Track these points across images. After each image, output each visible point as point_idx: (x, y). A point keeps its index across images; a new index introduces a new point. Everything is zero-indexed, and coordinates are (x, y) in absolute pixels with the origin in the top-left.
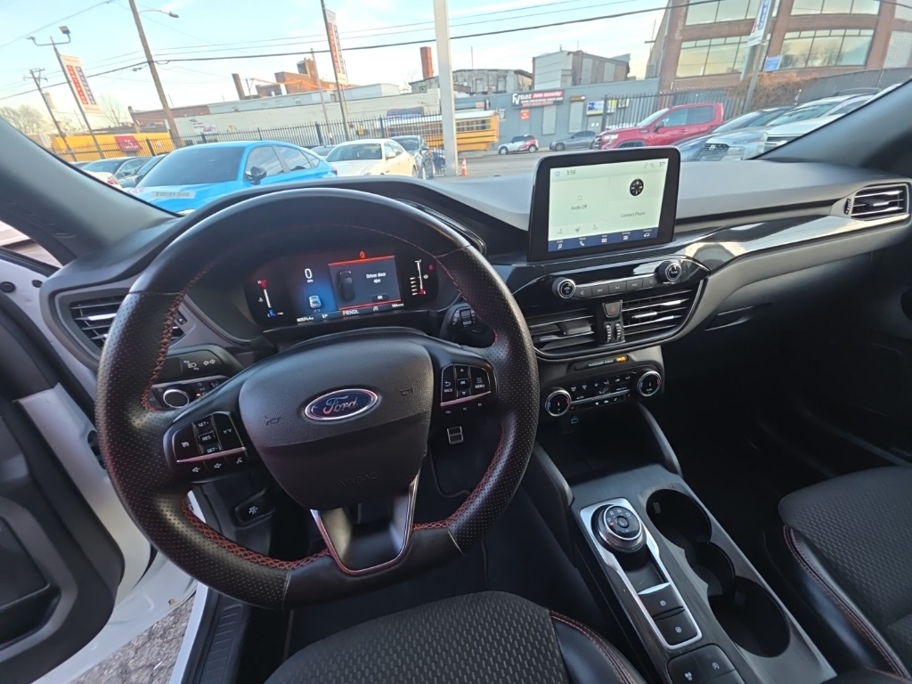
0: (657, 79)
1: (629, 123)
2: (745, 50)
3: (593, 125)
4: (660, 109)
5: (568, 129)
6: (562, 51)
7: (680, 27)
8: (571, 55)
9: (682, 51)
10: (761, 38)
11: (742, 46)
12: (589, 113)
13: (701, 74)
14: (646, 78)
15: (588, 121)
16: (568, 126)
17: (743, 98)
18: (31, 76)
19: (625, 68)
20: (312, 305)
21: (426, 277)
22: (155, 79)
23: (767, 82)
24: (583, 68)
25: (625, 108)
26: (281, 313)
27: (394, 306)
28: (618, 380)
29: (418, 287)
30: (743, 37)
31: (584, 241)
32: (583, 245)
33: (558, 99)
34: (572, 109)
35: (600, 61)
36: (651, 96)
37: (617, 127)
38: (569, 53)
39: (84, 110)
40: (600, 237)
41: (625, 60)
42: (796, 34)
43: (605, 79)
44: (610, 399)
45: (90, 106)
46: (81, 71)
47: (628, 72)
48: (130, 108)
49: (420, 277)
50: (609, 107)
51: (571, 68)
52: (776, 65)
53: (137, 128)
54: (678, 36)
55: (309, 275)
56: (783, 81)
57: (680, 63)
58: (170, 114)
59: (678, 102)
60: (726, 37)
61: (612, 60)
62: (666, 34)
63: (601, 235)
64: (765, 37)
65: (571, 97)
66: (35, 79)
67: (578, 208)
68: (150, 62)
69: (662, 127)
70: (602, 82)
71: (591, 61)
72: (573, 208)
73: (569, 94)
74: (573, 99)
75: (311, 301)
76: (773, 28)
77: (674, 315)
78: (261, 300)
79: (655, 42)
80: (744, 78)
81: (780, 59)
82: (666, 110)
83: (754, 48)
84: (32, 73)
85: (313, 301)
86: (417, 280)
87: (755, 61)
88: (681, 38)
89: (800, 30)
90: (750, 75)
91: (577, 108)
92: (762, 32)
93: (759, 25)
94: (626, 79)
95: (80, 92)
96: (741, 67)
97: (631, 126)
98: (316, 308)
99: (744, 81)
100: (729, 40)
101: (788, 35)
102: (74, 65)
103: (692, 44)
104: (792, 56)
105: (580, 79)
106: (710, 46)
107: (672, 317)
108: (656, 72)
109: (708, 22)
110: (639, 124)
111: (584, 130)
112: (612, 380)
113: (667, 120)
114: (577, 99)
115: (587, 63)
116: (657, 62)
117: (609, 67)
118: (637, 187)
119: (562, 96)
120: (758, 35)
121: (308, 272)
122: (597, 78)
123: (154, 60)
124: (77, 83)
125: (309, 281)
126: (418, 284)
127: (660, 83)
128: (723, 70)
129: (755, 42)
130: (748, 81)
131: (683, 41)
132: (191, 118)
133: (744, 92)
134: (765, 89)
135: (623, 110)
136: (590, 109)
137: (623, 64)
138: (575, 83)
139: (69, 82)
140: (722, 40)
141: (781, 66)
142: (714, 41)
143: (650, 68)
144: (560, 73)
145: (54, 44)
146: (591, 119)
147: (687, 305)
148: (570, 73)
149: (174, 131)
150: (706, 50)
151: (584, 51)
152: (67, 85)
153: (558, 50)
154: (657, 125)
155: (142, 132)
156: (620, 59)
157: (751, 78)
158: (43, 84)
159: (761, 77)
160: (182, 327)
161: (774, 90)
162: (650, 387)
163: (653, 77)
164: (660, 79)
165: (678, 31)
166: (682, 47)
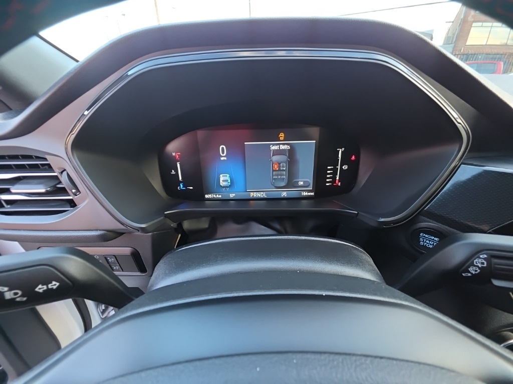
0: (453, 45)
9: (472, 29)
13: (485, 44)
20: (222, 184)
21: (345, 167)
26: (192, 188)
27: (305, 194)
29: (334, 178)
41: (431, 33)
49: (339, 167)
54: (470, 19)
55: (223, 153)
57: (470, 36)
62: (462, 17)
75: (222, 179)
78: (173, 172)
79: (453, 22)
85: (224, 180)
86: (335, 170)
88: (473, 20)
98: (226, 187)
103: (480, 24)
106: (492, 27)
108: (452, 41)
116: (454, 34)
121: (223, 148)
125: (222, 159)
126: (335, 174)
127: (453, 48)
128: (500, 43)
131: (474, 22)
140: (500, 24)
143: (447, 38)
150: (489, 29)
156: (426, 32)
160: (76, 199)
163: (449, 44)
164: (455, 45)
165: (470, 16)
166: (473, 25)
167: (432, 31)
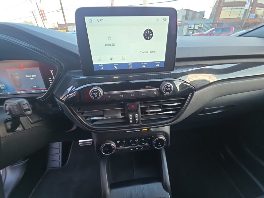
0: (213, 19)
1: (202, 32)
2: (243, 11)
3: (190, 33)
4: (213, 28)
5: (182, 34)
6: (183, 9)
7: (222, 2)
8: (186, 10)
9: (222, 10)
10: (248, 7)
11: (242, 10)
12: (189, 29)
13: (228, 18)
14: (210, 18)
15: (189, 31)
16: (182, 33)
17: (241, 25)
18: (32, 12)
19: (203, 15)
22: (63, 14)
23: (249, 21)
24: (189, 14)
25: (201, 28)
27: (43, 91)
28: (143, 139)
30: (243, 7)
31: (117, 66)
32: (117, 68)
33: (180, 24)
34: (184, 27)
35: (195, 13)
36: (210, 24)
37: (197, 33)
38: (185, 10)
39: (44, 22)
40: (127, 64)
42: (259, 8)
43: (196, 18)
44: (139, 148)
45: (45, 21)
46: (44, 11)
47: (204, 16)
48: (58, 23)
50: (195, 27)
51: (185, 14)
52: (253, 17)
53: (59, 29)
54: (221, 5)
56: (255, 21)
57: (221, 14)
58: (67, 25)
59: (218, 26)
60: (237, 6)
61: (199, 12)
62: (218, 4)
63: (128, 63)
64: (249, 7)
65: (184, 24)
66: (33, 13)
67: (109, 45)
68: (62, 9)
69: (212, 34)
70: (195, 19)
71: (192, 12)
72: (106, 45)
73: (183, 23)
74: (185, 24)
76: (252, 5)
77: (172, 111)
79: (214, 7)
80: (242, 19)
81: (254, 15)
82: (214, 28)
83: (246, 10)
84: (32, 11)
85: (2, 86)
87: (246, 14)
88: (222, 6)
89: (260, 7)
90: (244, 18)
91: (186, 27)
92: (249, 5)
93: (248, 3)
94: (203, 18)
95: (43, 17)
96: (241, 16)
97: (202, 33)
98: (4, 89)
99: (242, 20)
100: (238, 7)
101: (257, 8)
102: (42, 9)
103: (226, 8)
104: (258, 15)
105: (188, 18)
106: (232, 9)
107: (171, 112)
108: (213, 17)
109: (232, 1)
110: (204, 33)
111: (187, 34)
112: (140, 139)
113: (214, 32)
114: (186, 24)
115: (191, 13)
116: (214, 13)
117: (198, 15)
118: (148, 34)
119: (181, 23)
120: (247, 6)
122: (193, 18)
123: (63, 9)
124: (42, 15)
128: (236, 17)
129: (247, 8)
130: (243, 20)
131: (223, 7)
132: (73, 26)
133: (242, 24)
134: (249, 23)
135: (200, 28)
136: (190, 27)
137: (202, 14)
138: (186, 19)
139: (40, 14)
140: (236, 7)
141: (254, 17)
142: (233, 7)
143: (211, 15)
144: (182, 16)
145: (36, 3)
146: (190, 31)
147: (181, 106)
148: (185, 16)
149: (67, 30)
150: (230, 10)
151: (190, 9)
152: (40, 15)
153: (182, 9)
154: (211, 33)
155: (60, 30)
156: (202, 12)
157: (244, 19)
158: (35, 14)
159: (248, 19)
161: (252, 24)
162: (159, 145)
163: (212, 18)
164: (214, 19)
165: (221, 4)
166: (223, 9)
167: (204, 11)
